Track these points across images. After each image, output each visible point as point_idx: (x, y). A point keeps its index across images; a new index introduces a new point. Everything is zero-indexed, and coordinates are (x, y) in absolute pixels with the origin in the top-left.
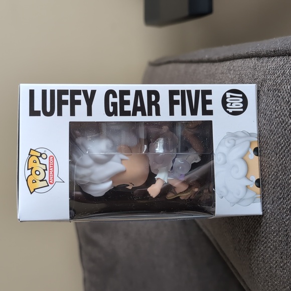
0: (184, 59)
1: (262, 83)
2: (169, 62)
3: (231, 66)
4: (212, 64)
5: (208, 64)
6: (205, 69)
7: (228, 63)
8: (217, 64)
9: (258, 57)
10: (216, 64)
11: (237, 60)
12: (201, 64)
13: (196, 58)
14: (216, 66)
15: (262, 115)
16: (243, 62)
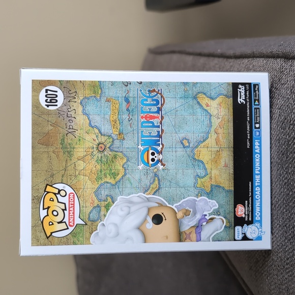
0: (191, 50)
1: (291, 90)
2: (173, 52)
3: (250, 64)
4: (225, 60)
5: (221, 60)
6: (216, 64)
7: (246, 61)
8: (232, 60)
9: (285, 58)
10: (230, 60)
11: (258, 59)
12: (211, 59)
13: (206, 51)
14: (230, 63)
15: (292, 126)
16: (265, 62)
